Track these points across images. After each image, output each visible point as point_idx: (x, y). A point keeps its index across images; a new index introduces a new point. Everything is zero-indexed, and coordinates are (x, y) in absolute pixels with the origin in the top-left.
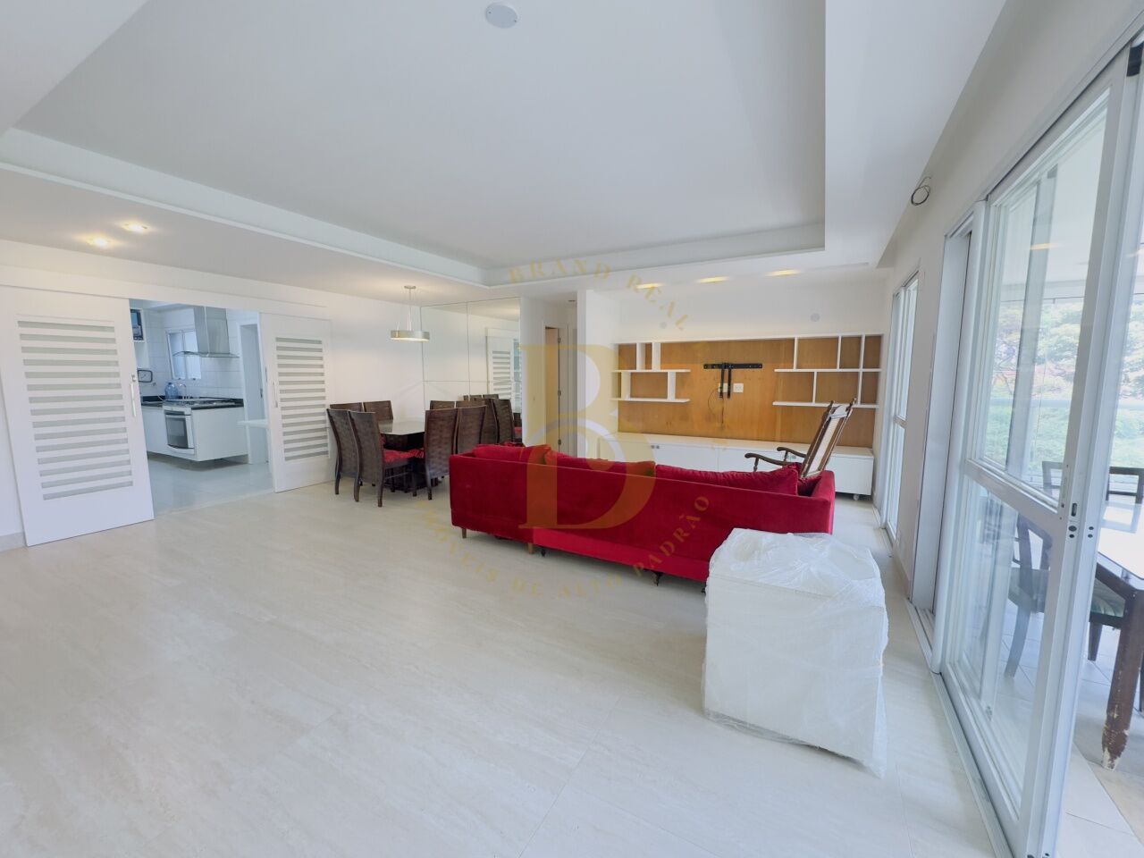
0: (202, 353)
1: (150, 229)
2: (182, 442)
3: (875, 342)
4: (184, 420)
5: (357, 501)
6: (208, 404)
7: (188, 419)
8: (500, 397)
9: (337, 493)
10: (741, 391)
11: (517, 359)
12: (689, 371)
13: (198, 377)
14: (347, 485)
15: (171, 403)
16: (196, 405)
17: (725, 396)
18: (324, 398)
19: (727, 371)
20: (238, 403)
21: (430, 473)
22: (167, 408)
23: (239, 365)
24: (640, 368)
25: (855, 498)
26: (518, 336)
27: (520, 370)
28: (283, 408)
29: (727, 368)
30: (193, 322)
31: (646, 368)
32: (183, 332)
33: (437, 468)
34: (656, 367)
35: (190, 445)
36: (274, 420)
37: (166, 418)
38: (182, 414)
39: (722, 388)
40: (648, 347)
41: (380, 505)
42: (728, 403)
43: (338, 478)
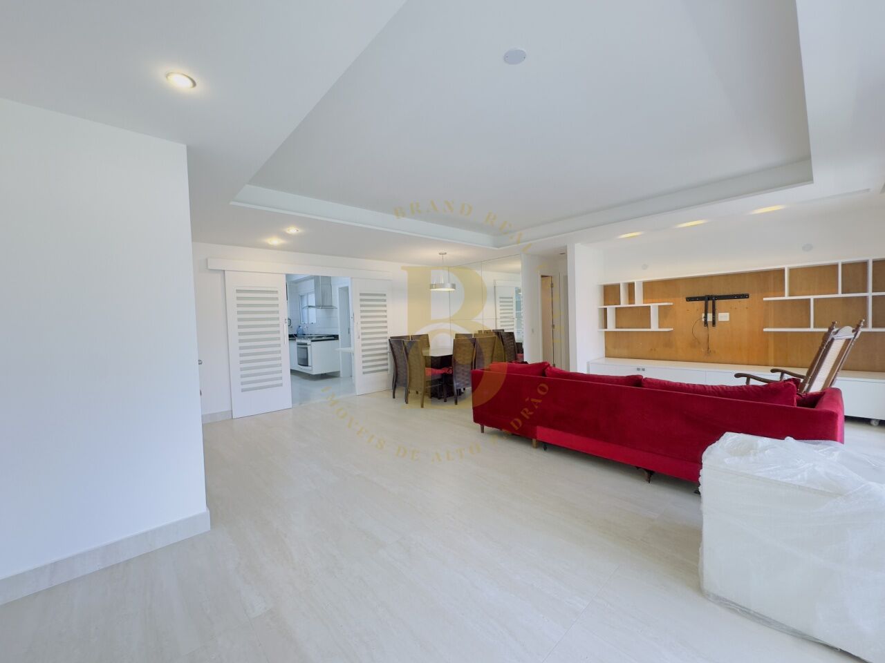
0: (317, 306)
1: (300, 231)
2: (304, 362)
4: (307, 348)
5: (407, 403)
6: (320, 338)
7: (309, 347)
8: (505, 331)
9: (394, 397)
10: (728, 319)
11: (518, 302)
12: (672, 304)
13: (314, 321)
14: (400, 393)
15: (300, 338)
16: (314, 339)
17: (710, 325)
18: (386, 332)
19: (710, 302)
20: (336, 337)
21: (456, 385)
22: (298, 341)
23: (337, 313)
24: (624, 303)
26: (519, 285)
27: (521, 312)
28: (363, 339)
29: (710, 300)
30: (313, 288)
31: (630, 304)
32: (308, 294)
33: (461, 381)
35: (309, 364)
36: (357, 347)
37: (298, 347)
38: (306, 344)
39: (706, 317)
40: (631, 286)
41: (422, 406)
42: (714, 331)
43: (395, 387)
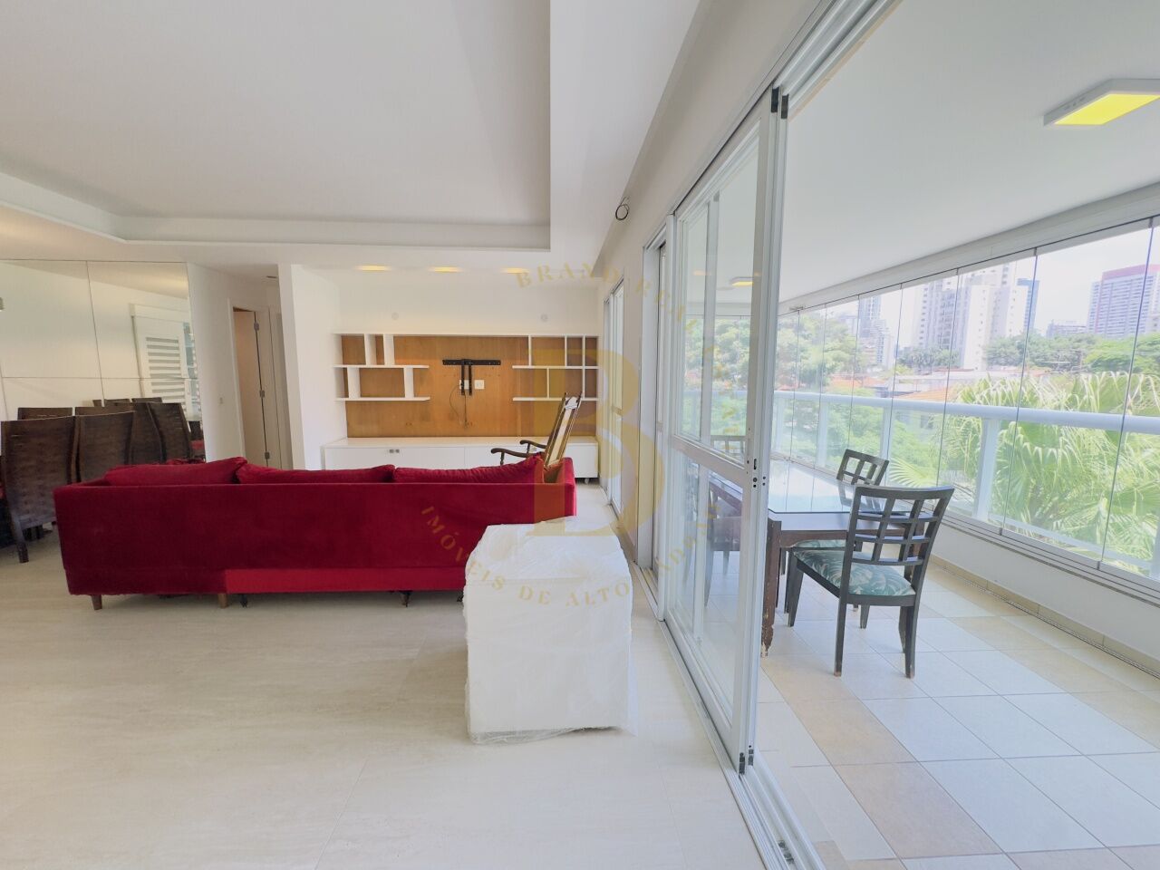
3: (592, 342)
8: (164, 401)
10: (483, 387)
11: (189, 351)
12: (427, 367)
17: (467, 393)
19: (467, 367)
25: (586, 481)
26: (188, 317)
27: (195, 365)
29: (465, 363)
31: (378, 364)
34: (389, 362)
39: (463, 384)
40: (378, 340)
42: (470, 400)
